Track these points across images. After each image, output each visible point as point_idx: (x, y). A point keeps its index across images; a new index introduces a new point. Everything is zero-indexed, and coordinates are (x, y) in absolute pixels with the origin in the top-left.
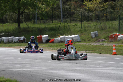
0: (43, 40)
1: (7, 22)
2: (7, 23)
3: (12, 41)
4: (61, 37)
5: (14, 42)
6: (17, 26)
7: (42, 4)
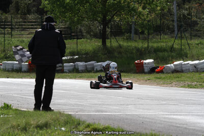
0: (145, 68)
1: (82, 37)
2: (84, 38)
3: (93, 68)
4: (175, 63)
5: (95, 70)
6: (100, 44)
7: (144, 8)
